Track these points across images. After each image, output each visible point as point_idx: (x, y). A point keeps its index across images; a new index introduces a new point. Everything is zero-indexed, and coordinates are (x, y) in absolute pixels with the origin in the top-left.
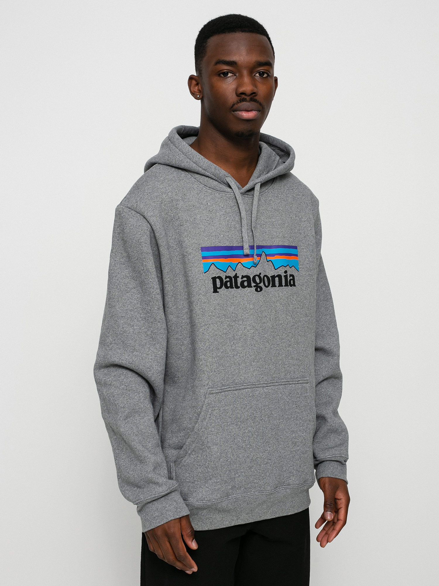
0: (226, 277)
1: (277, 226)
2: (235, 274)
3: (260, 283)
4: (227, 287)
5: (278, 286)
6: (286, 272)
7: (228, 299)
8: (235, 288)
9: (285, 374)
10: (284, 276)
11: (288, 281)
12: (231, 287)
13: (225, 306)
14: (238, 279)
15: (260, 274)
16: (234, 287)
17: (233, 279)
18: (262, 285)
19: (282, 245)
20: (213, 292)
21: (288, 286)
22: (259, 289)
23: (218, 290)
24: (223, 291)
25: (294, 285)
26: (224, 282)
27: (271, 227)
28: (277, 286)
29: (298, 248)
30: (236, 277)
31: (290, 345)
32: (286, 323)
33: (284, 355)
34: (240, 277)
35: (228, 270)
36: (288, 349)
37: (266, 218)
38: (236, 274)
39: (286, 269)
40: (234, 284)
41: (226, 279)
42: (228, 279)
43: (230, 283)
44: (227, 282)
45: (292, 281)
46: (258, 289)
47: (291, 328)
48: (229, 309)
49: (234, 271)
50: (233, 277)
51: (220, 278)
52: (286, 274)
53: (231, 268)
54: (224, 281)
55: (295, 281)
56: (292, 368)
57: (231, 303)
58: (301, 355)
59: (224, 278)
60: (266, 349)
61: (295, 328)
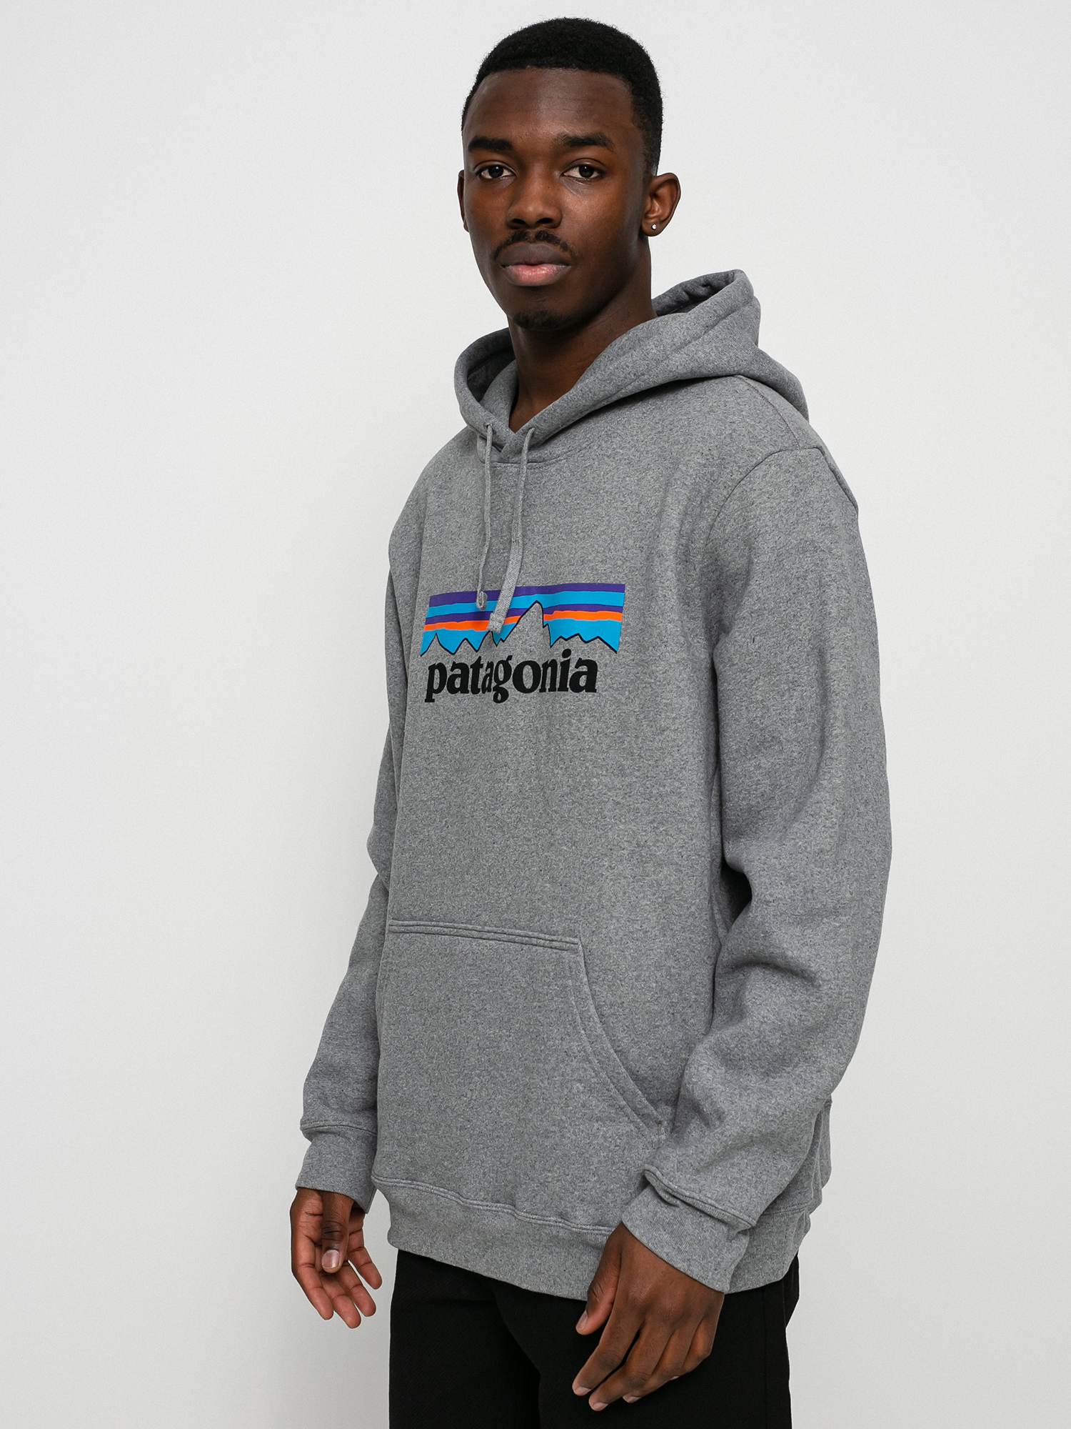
0: (455, 666)
1: (577, 534)
2: (477, 657)
3: (506, 679)
4: (453, 690)
5: (550, 690)
6: (567, 653)
7: (454, 718)
8: (470, 694)
9: (531, 917)
10: (562, 663)
11: (570, 676)
12: (463, 689)
13: (444, 733)
14: (481, 670)
15: (510, 658)
16: (469, 689)
17: (471, 670)
18: (509, 685)
19: (573, 582)
20: (426, 701)
21: (567, 690)
22: (499, 697)
23: (434, 696)
24: (444, 697)
25: (591, 687)
26: (448, 677)
27: (564, 537)
28: (547, 691)
29: (627, 588)
30: (477, 666)
31: (552, 845)
32: (551, 787)
33: (535, 869)
34: (485, 666)
35: (460, 650)
36: (546, 854)
37: (561, 517)
38: (480, 657)
39: (567, 645)
40: (470, 683)
41: (452, 670)
42: (458, 671)
43: (461, 681)
44: (454, 677)
45: (583, 678)
46: (498, 695)
47: (560, 801)
48: (452, 741)
49: (477, 651)
50: (471, 666)
51: (441, 667)
52: (566, 659)
53: (469, 645)
54: (449, 674)
55: (598, 676)
56: (549, 905)
57: (458, 728)
58: (577, 875)
59: (448, 667)
60: (495, 845)
61: (574, 802)
